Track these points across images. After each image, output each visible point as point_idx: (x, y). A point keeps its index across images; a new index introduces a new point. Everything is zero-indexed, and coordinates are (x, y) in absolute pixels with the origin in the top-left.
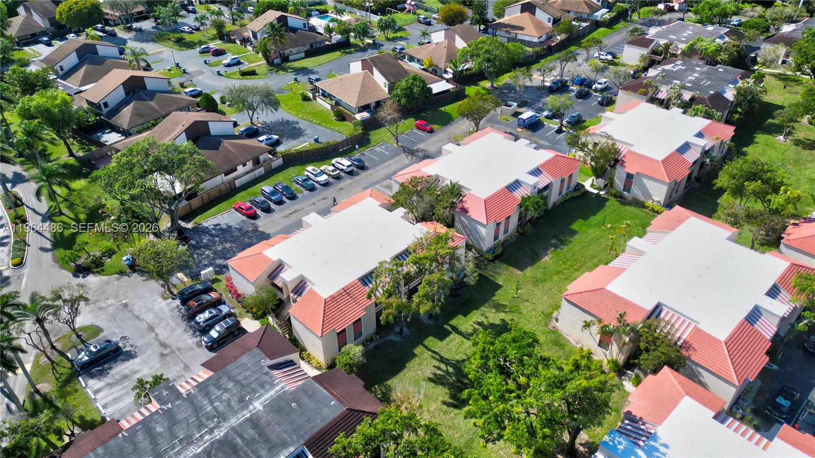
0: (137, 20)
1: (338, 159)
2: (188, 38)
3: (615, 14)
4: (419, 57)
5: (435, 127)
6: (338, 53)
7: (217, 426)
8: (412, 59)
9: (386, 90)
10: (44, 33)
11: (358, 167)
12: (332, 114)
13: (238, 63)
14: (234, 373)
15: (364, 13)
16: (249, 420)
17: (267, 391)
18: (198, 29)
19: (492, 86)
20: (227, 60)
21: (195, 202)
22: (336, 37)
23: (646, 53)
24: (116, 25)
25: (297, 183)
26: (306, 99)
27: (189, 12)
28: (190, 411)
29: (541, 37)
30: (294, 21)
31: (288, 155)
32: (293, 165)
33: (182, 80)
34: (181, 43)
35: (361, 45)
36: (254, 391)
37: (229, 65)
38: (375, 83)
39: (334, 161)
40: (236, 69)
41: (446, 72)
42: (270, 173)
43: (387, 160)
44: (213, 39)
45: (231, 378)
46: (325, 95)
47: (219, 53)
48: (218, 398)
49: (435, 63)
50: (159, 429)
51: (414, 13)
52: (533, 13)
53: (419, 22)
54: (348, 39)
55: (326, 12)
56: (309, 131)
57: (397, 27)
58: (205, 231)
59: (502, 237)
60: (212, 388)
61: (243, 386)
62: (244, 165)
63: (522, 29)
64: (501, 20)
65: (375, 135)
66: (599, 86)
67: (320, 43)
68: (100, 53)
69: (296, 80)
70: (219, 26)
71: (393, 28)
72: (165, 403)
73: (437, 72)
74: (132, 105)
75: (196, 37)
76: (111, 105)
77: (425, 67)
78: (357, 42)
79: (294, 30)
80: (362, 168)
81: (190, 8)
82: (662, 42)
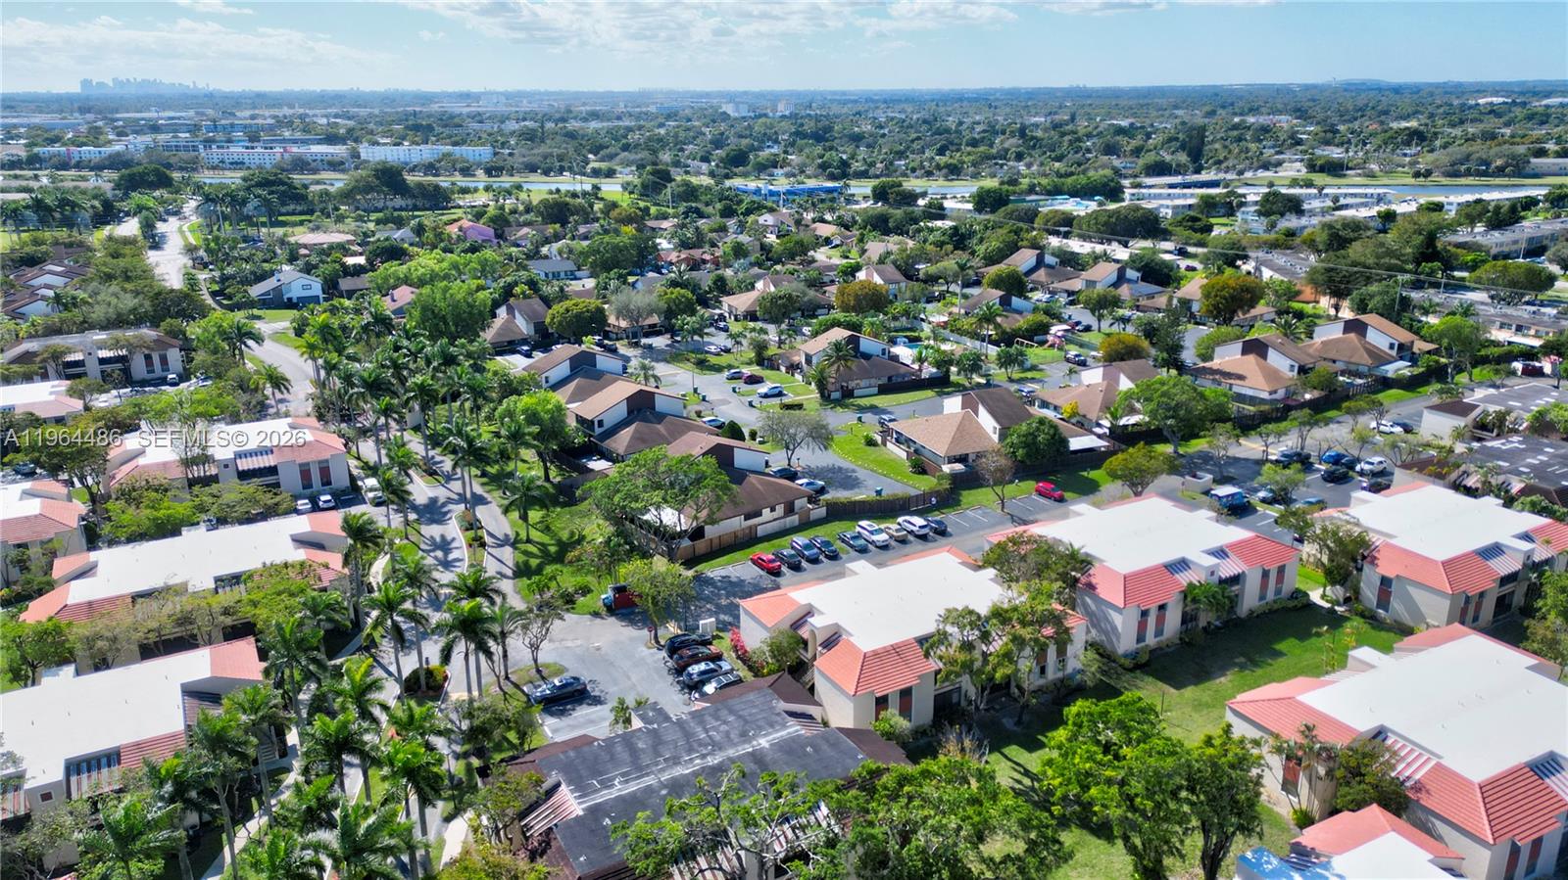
0: (647, 335)
1: (907, 518)
2: (713, 360)
3: (1421, 370)
4: (1056, 402)
5: (1068, 495)
6: (929, 393)
7: (712, 753)
8: (1045, 405)
9: (995, 438)
10: (525, 341)
11: (936, 531)
12: (908, 464)
13: (780, 394)
14: (737, 707)
15: (978, 343)
16: (752, 754)
17: (777, 731)
18: (727, 351)
19: (1176, 452)
20: (763, 389)
21: (701, 545)
22: (929, 370)
23: (1463, 424)
24: (618, 339)
25: (843, 541)
26: (871, 443)
27: (718, 328)
28: (679, 734)
29: (1275, 392)
30: (867, 344)
31: (836, 504)
32: (840, 519)
33: (698, 408)
34: (702, 365)
35: (967, 384)
36: (761, 728)
37: (766, 396)
38: (979, 427)
39: (900, 520)
40: (776, 401)
41: (1099, 425)
42: (805, 525)
43: (984, 528)
44: (750, 363)
45: (732, 712)
46: (900, 440)
47: (754, 380)
48: (714, 728)
49: (1081, 412)
50: (641, 745)
51: (1060, 349)
52: (1264, 355)
53: (1068, 360)
54: (947, 373)
55: (918, 339)
56: (870, 482)
57: (1028, 364)
58: (709, 582)
59: (1151, 640)
60: (708, 718)
61: (746, 722)
62: (773, 510)
63: (1241, 377)
64: (1208, 365)
65: (968, 497)
66: (1367, 467)
67: (904, 376)
68: (598, 366)
69: (860, 419)
70: (760, 348)
71: (1021, 364)
72: (651, 723)
73: (1084, 425)
74: (633, 426)
75: (724, 360)
76: (607, 425)
77: (1065, 416)
78: (961, 379)
79: (867, 357)
80: (942, 532)
81: (722, 324)
82: (1492, 408)
